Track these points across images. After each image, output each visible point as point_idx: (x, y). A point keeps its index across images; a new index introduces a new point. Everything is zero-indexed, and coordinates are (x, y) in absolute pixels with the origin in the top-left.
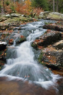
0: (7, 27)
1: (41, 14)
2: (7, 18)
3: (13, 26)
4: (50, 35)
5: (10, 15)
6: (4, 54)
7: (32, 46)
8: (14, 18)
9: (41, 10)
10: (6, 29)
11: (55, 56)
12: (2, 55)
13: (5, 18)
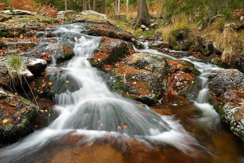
0: (22, 31)
1: (60, 14)
2: (11, 16)
3: (33, 29)
4: (115, 45)
5: (11, 11)
6: (47, 84)
7: (94, 66)
8: (25, 16)
9: (53, 9)
10: (20, 35)
11: (144, 81)
12: (43, 85)
13: (9, 16)
